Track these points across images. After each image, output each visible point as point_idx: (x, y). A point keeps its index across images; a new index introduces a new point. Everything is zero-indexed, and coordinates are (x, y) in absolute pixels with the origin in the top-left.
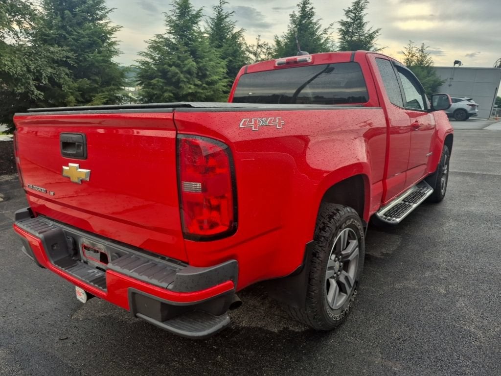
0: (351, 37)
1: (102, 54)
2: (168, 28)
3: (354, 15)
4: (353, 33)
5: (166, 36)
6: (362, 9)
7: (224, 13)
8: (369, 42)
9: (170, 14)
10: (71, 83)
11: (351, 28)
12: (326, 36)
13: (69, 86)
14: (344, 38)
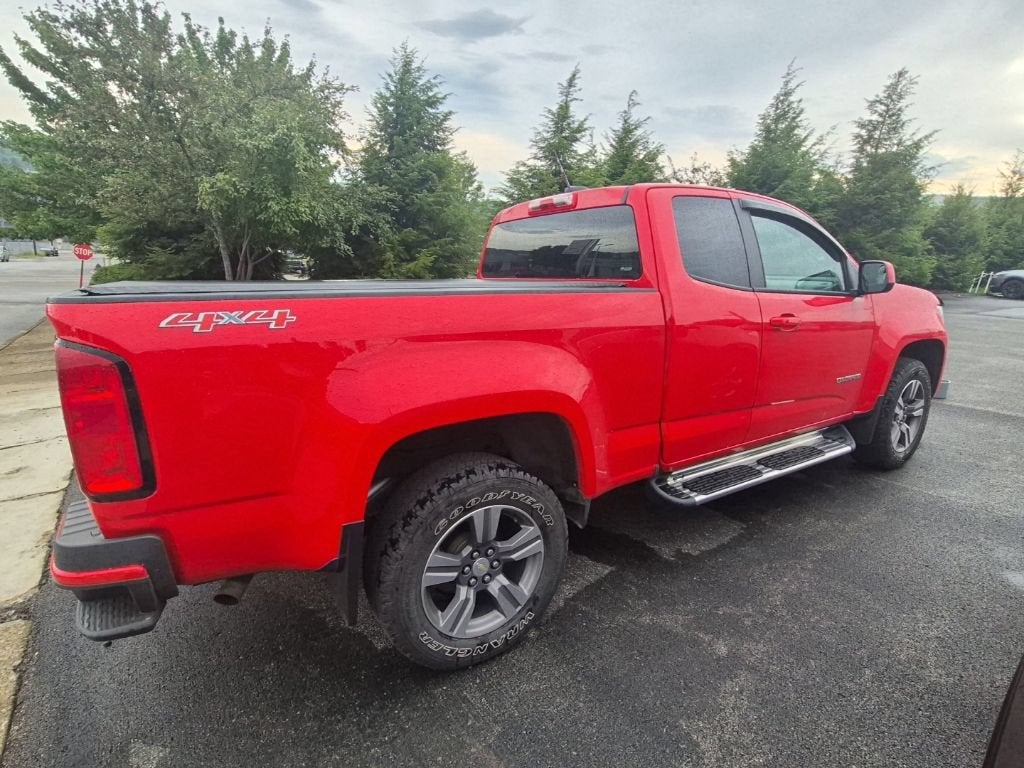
0: (877, 148)
1: (435, 194)
2: (535, 150)
3: (883, 108)
4: (879, 141)
5: (531, 162)
6: (901, 97)
7: (633, 120)
8: (914, 157)
9: (541, 129)
10: (390, 234)
11: (878, 132)
12: (822, 148)
13: (387, 238)
14: (861, 150)
